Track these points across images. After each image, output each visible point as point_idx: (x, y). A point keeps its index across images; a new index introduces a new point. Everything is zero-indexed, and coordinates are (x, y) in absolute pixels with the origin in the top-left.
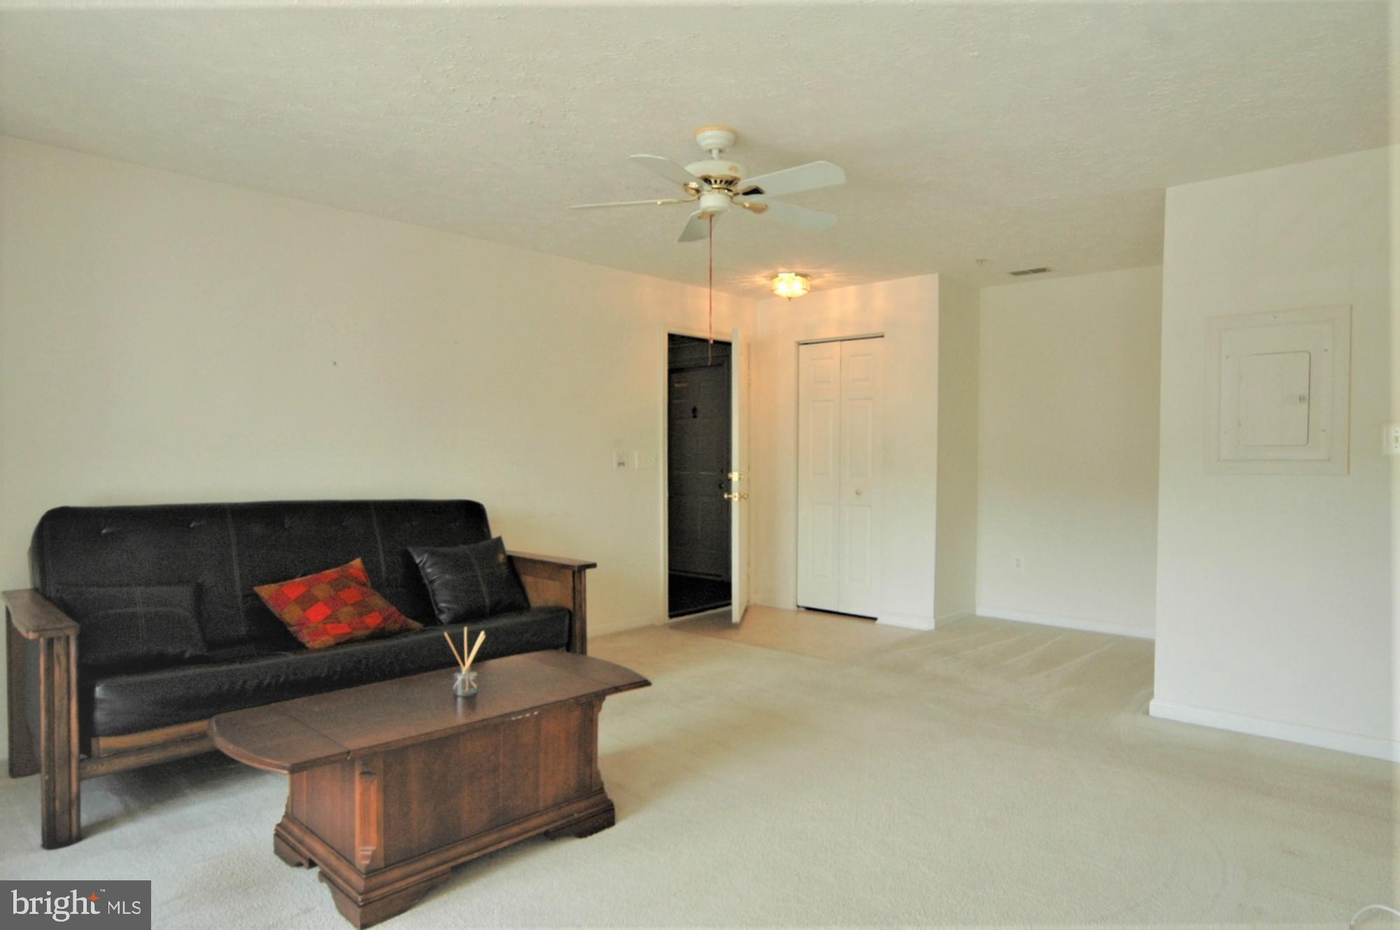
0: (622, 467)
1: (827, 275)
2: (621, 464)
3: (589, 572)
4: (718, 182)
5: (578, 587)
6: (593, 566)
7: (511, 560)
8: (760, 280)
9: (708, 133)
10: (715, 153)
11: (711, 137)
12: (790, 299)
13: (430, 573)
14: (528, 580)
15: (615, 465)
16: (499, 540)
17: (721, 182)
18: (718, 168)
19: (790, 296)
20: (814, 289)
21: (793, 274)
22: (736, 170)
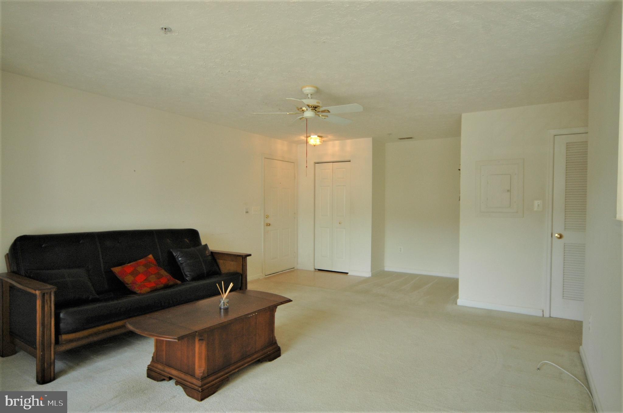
0: (247, 213)
1: (330, 137)
2: (247, 212)
3: (248, 258)
4: (312, 107)
5: (244, 264)
6: (250, 255)
7: (213, 254)
8: (303, 138)
9: (307, 88)
10: (309, 96)
11: (308, 90)
12: (315, 146)
13: (180, 260)
14: (221, 262)
15: (245, 213)
16: (206, 245)
17: (313, 107)
18: (313, 102)
19: (315, 145)
20: (324, 141)
21: (317, 136)
22: (319, 103)
